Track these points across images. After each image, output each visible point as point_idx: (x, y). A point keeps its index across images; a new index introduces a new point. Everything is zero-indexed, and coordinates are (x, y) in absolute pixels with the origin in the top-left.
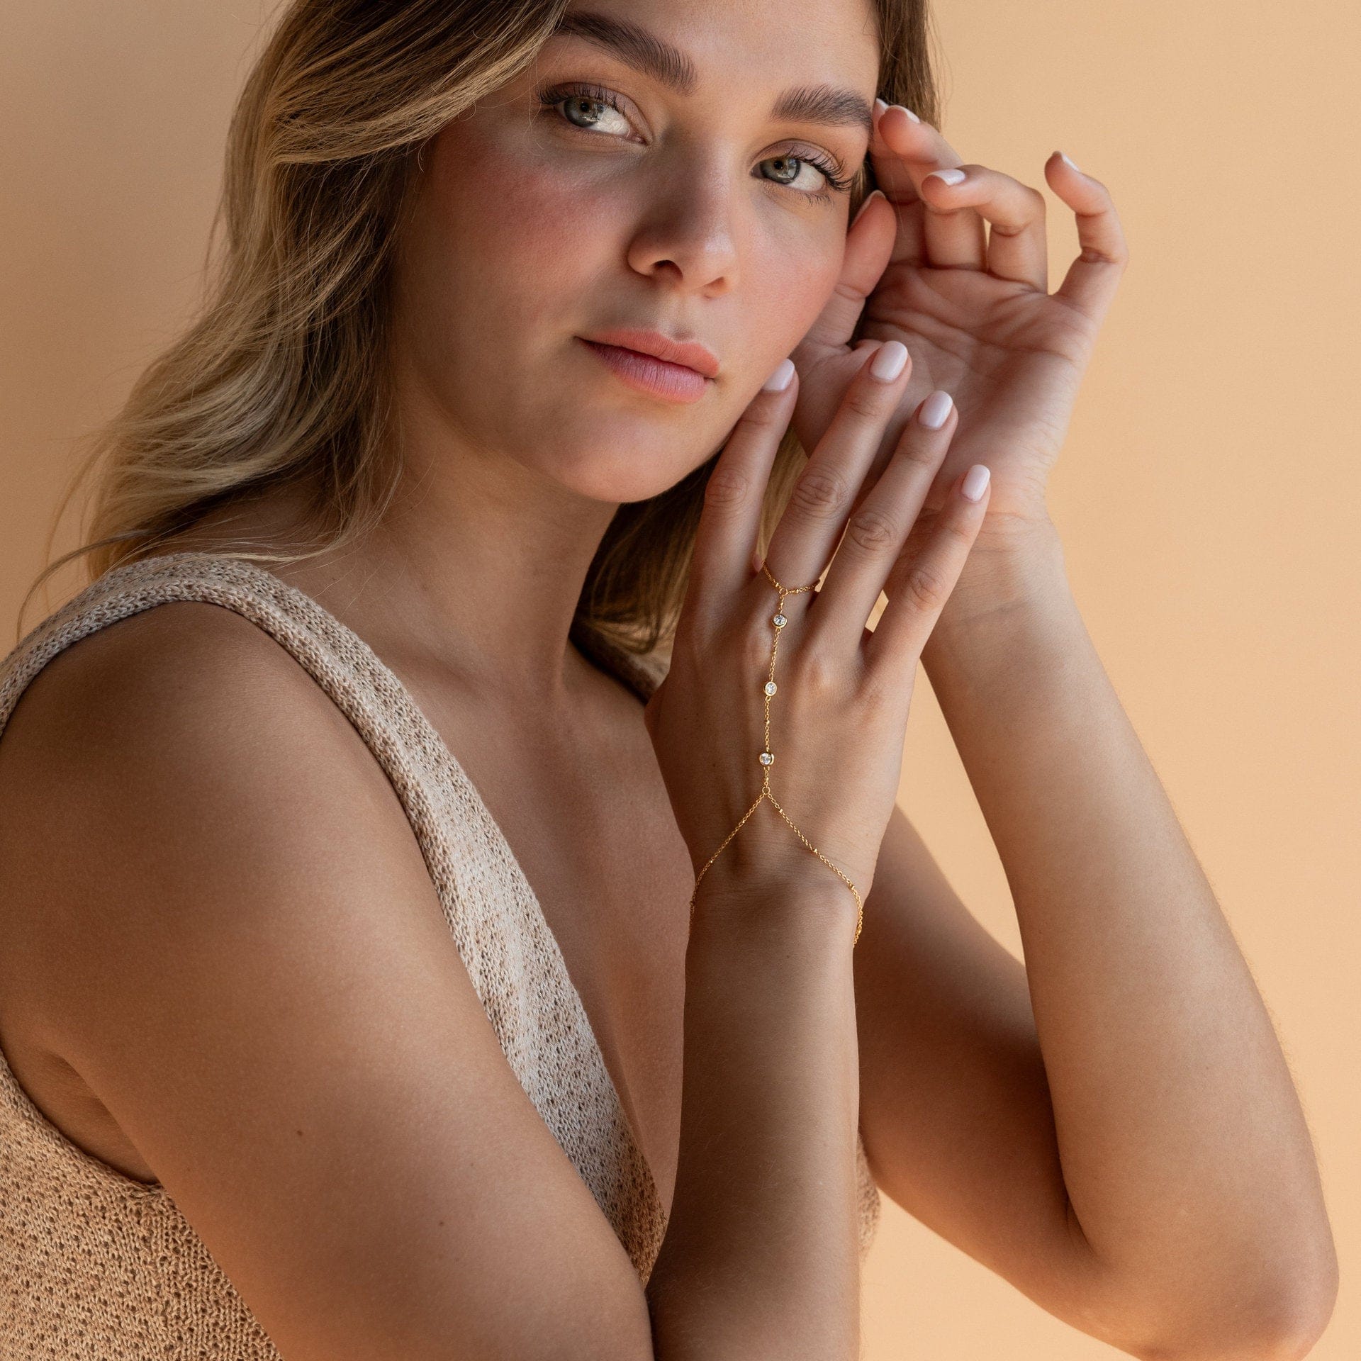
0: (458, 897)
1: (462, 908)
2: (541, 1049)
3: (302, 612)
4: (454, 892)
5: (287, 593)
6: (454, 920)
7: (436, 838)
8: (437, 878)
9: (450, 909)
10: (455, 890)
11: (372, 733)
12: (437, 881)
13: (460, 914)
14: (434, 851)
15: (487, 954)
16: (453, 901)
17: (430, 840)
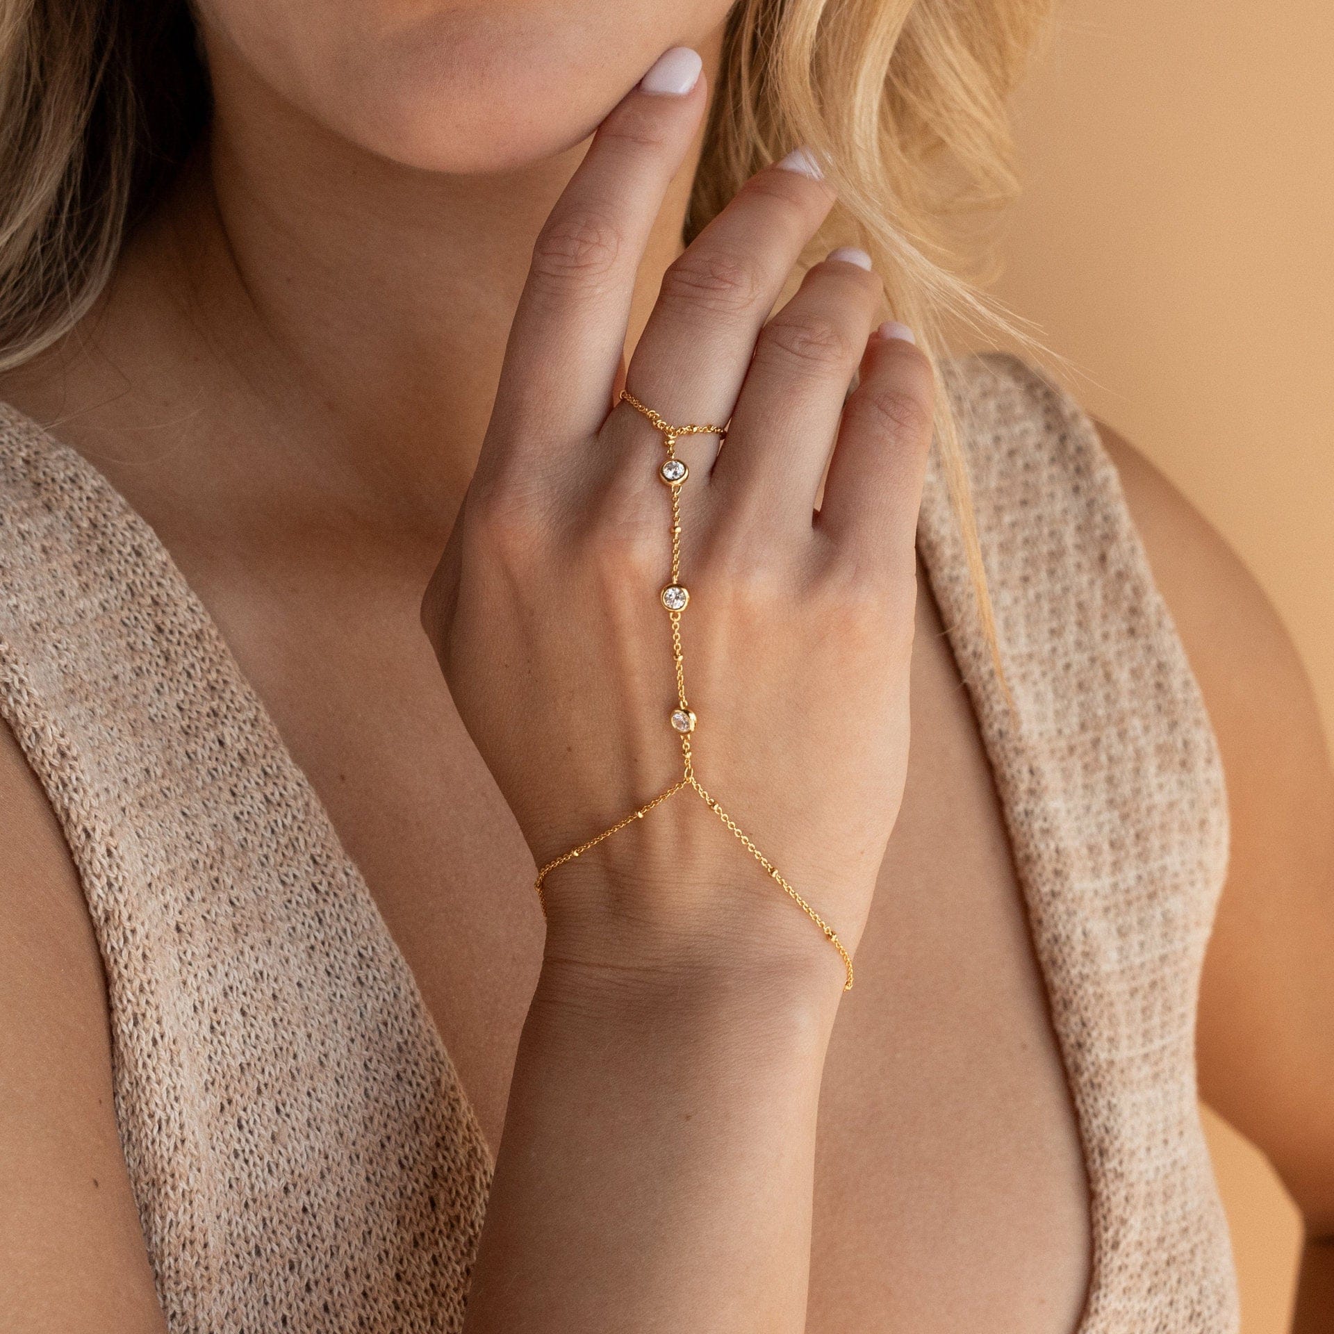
0: (162, 1037)
1: (168, 1054)
2: (401, 1262)
3: (62, 488)
4: (157, 1026)
5: (46, 455)
6: (153, 1076)
7: (133, 931)
8: (129, 1001)
9: (149, 1056)
10: (159, 1022)
11: (41, 734)
12: (129, 1007)
13: (165, 1066)
14: (130, 953)
15: (247, 1122)
16: (155, 1042)
17: (124, 933)
